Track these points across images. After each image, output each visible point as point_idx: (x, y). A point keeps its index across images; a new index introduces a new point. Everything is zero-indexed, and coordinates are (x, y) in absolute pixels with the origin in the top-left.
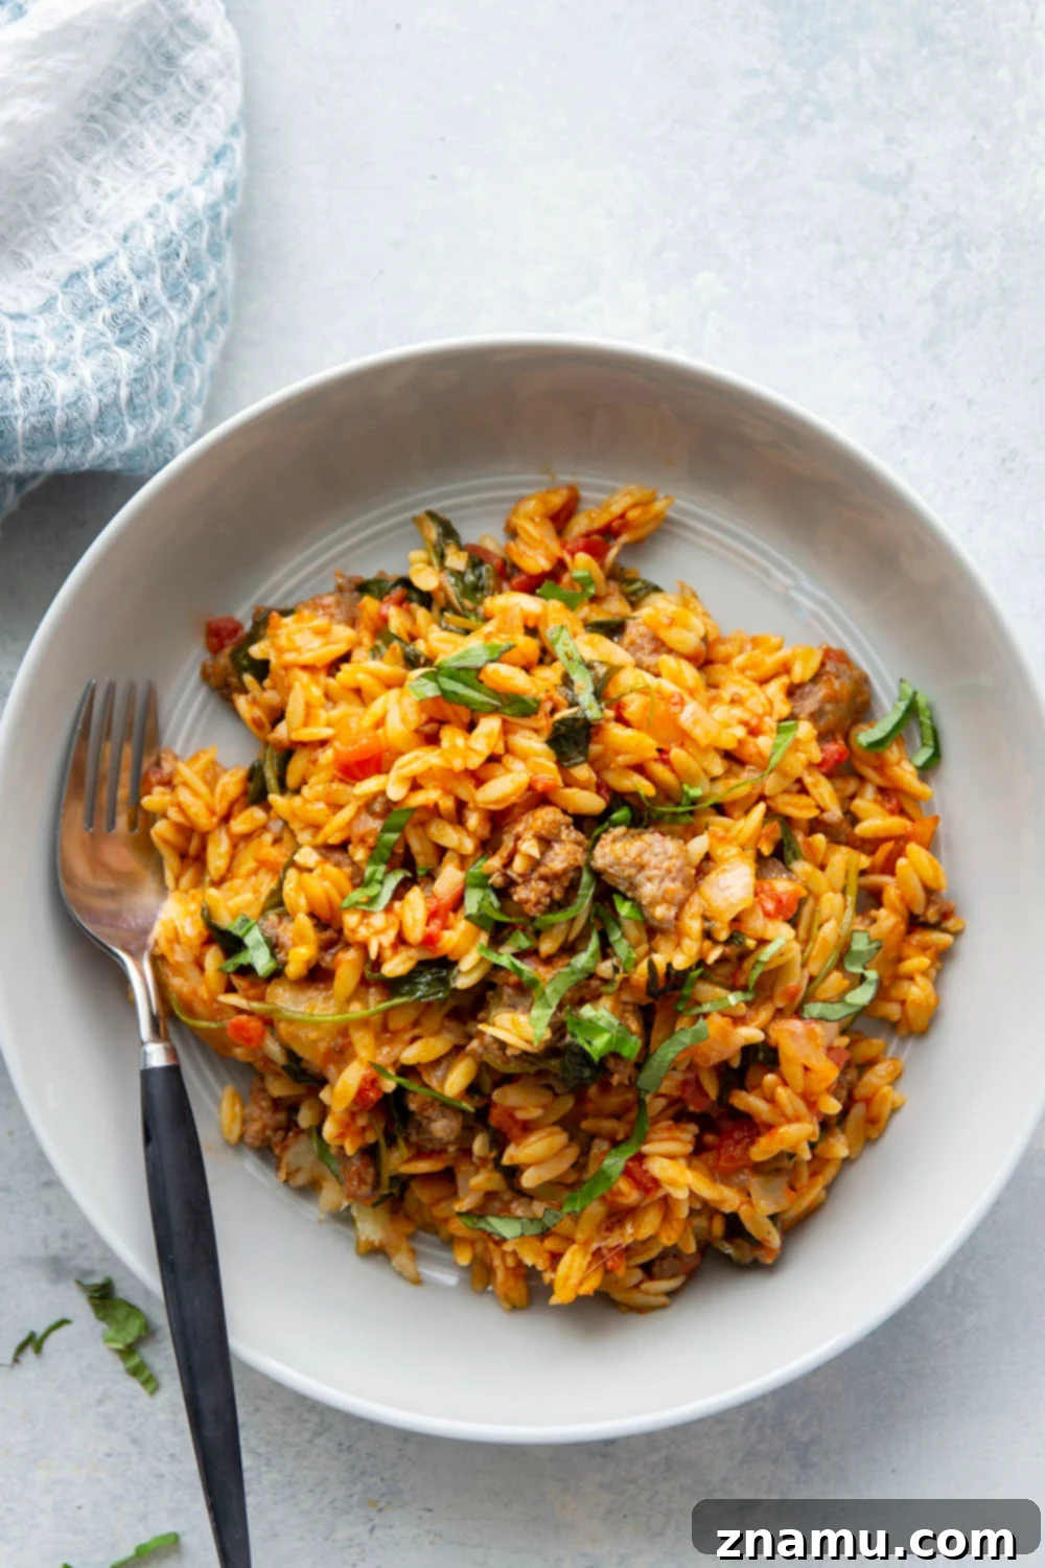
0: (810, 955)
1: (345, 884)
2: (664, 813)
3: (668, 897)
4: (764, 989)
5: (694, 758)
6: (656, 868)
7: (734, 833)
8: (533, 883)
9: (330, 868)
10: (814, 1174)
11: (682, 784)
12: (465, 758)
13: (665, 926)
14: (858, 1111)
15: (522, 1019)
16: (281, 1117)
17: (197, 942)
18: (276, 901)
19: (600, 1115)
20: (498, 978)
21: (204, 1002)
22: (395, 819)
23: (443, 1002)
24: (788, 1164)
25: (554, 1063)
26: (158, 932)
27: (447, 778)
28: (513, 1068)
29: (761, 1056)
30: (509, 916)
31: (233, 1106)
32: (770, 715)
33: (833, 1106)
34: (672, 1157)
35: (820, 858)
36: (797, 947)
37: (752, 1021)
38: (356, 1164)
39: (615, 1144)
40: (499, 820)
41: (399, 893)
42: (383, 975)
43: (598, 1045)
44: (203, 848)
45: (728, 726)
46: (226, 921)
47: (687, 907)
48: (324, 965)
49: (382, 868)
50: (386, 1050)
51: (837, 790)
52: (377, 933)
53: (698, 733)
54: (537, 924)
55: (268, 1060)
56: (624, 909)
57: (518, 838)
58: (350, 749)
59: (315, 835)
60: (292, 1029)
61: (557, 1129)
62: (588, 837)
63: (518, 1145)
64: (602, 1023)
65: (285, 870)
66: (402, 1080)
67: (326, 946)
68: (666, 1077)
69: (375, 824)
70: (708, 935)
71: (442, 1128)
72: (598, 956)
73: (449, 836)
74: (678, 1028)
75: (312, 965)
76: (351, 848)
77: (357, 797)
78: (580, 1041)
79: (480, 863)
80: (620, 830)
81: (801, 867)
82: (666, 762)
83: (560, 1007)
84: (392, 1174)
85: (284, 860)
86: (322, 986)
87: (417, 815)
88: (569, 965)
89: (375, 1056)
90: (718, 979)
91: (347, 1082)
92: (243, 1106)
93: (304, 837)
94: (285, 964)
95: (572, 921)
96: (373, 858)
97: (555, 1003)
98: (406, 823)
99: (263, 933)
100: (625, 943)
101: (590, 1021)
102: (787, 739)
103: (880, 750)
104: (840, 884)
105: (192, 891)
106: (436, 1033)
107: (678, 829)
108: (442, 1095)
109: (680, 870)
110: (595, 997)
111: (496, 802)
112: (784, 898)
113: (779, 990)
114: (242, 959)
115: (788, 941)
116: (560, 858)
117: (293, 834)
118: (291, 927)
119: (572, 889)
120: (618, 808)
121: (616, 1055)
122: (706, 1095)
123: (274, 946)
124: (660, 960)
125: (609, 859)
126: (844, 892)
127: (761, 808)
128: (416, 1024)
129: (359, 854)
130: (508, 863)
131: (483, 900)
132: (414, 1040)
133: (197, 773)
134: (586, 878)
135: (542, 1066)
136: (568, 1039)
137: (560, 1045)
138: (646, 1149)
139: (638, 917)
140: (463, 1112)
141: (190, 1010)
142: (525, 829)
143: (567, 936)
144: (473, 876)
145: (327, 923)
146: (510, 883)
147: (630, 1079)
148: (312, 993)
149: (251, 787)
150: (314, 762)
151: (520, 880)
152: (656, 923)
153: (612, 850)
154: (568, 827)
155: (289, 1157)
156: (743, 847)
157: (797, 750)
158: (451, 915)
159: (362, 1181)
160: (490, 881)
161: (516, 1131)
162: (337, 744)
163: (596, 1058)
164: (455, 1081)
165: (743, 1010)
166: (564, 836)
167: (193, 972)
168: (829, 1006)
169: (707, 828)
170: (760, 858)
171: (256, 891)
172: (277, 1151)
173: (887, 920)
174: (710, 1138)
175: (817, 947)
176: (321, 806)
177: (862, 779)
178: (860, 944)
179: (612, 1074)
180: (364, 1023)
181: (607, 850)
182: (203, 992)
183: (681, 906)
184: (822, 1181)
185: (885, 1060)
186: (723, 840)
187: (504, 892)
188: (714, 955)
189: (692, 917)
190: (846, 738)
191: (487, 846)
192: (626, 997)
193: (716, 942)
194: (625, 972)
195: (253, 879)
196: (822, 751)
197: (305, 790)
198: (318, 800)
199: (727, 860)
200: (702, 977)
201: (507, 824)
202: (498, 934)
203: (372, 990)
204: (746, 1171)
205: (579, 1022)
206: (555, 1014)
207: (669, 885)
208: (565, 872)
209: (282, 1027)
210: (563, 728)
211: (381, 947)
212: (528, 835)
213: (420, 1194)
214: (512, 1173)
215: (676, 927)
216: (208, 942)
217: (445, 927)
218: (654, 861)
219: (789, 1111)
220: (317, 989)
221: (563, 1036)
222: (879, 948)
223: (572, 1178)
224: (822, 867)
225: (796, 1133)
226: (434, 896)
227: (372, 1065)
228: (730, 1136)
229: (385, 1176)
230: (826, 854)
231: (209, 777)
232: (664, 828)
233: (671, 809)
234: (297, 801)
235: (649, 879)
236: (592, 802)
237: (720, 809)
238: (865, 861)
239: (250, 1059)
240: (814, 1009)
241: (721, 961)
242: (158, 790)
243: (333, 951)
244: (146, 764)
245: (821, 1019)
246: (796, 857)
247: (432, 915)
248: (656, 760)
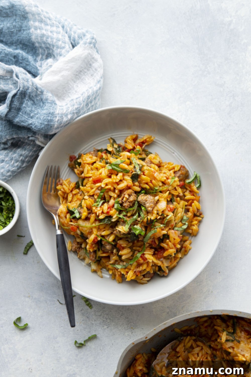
0: (176, 219)
1: (93, 202)
2: (151, 192)
3: (151, 206)
4: (168, 224)
5: (157, 182)
6: (149, 201)
7: (163, 196)
8: (127, 203)
9: (90, 199)
10: (175, 260)
11: (154, 187)
12: (116, 180)
13: (150, 211)
14: (183, 249)
15: (124, 227)
16: (79, 246)
17: (66, 212)
18: (80, 205)
19: (137, 246)
20: (120, 220)
21: (66, 224)
22: (102, 191)
23: (110, 224)
24: (170, 257)
25: (129, 236)
26: (59, 211)
27: (113, 183)
28: (122, 236)
29: (166, 237)
30: (122, 209)
31: (70, 244)
32: (171, 176)
33: (179, 246)
34: (149, 254)
35: (178, 202)
36: (173, 217)
37: (165, 230)
38: (92, 254)
39: (139, 252)
40: (121, 191)
41: (103, 204)
42: (99, 218)
43: (137, 232)
44: (67, 196)
45: (163, 177)
46: (71, 209)
47: (154, 209)
48: (88, 217)
49: (100, 200)
50: (99, 232)
51: (182, 191)
52: (98, 211)
53: (158, 178)
54: (127, 210)
55: (78, 234)
56: (143, 208)
57: (125, 194)
58: (95, 178)
59: (88, 194)
60: (82, 228)
61: (129, 249)
62: (137, 195)
63: (122, 251)
64: (138, 229)
65: (82, 200)
66: (101, 238)
67: (89, 213)
68: (149, 240)
69: (99, 192)
70: (158, 214)
71: (108, 247)
72: (138, 217)
73: (112, 194)
74: (152, 230)
75: (86, 216)
76: (94, 196)
77: (96, 186)
78: (134, 231)
79: (118, 199)
80: (143, 194)
81: (175, 203)
82: (152, 183)
83: (131, 225)
84: (99, 256)
85: (82, 198)
86: (88, 221)
87: (107, 190)
88: (133, 218)
89: (97, 233)
90: (159, 222)
91: (92, 238)
92: (72, 244)
93: (86, 194)
94: (81, 216)
95: (134, 210)
96: (98, 198)
97: (130, 224)
98: (105, 191)
99: (78, 210)
100: (143, 214)
101: (136, 228)
102: (173, 180)
103: (190, 184)
104: (182, 207)
105: (65, 204)
106: (108, 230)
107: (153, 195)
108: (109, 241)
109: (153, 202)
110: (137, 224)
111: (121, 188)
112: (172, 208)
113: (170, 225)
114: (74, 216)
115: (172, 216)
116: (132, 199)
117: (84, 193)
118: (83, 210)
119: (134, 204)
120: (143, 191)
121: (140, 235)
122: (156, 243)
123: (80, 213)
124: (149, 217)
125: (141, 199)
126: (182, 209)
127: (168, 192)
128: (105, 228)
129: (96, 197)
130: (123, 199)
131: (118, 206)
132: (104, 231)
133: (67, 183)
134: (136, 202)
135: (127, 236)
136: (132, 231)
137: (130, 232)
138: (145, 253)
139: (145, 210)
140: (112, 244)
141: (63, 225)
142: (126, 193)
143: (132, 213)
144: (116, 202)
145: (90, 210)
146: (123, 203)
147: (142, 239)
148: (86, 222)
149: (76, 186)
150: (88, 180)
151: (124, 202)
152: (148, 211)
153: (141, 198)
154: (134, 193)
155: (80, 253)
156: (165, 199)
157: (175, 182)
158: (112, 208)
159: (93, 257)
160: (119, 202)
161: (122, 248)
162: (93, 177)
163: (137, 234)
164: (111, 239)
165: (163, 228)
166: (133, 194)
167: (64, 218)
168: (179, 228)
169: (158, 195)
170: (168, 201)
171: (77, 204)
172: (78, 252)
173: (190, 214)
174: (156, 252)
175: (177, 218)
176: (89, 188)
177: (187, 189)
178: (185, 218)
179: (139, 238)
180: (95, 227)
181: (140, 198)
182: (66, 222)
183: (153, 208)
184: (176, 261)
185: (189, 240)
186: (161, 197)
187: (121, 205)
188: (159, 217)
189: (155, 210)
190: (184, 181)
191: (119, 196)
192: (142, 224)
193: (159, 215)
194: (143, 219)
195: (76, 202)
196: (180, 183)
197: (87, 185)
198: (89, 187)
199: (162, 201)
200: (156, 221)
201: (123, 192)
202: (120, 212)
203: (97, 222)
204: (163, 258)
205: (134, 228)
206: (130, 227)
207: (151, 204)
208: (133, 201)
209: (80, 228)
210: (133, 175)
211: (99, 213)
212: (126, 194)
213: (103, 260)
214: (120, 257)
215: (152, 212)
216: (68, 213)
217: (111, 210)
218: (149, 200)
219: (171, 247)
220: (87, 221)
221: (131, 231)
222: (188, 219)
223: (131, 258)
224: (179, 204)
225: (172, 251)
226: (109, 205)
227: (96, 235)
228: (160, 252)
229: (97, 256)
230: (180, 202)
231: (69, 184)
232: (151, 195)
233: (152, 191)
234: (85, 187)
235: (148, 203)
236: (138, 189)
237: (161, 192)
238: (186, 203)
239: (74, 234)
240: (176, 228)
241: (160, 219)
242: (59, 185)
243: (90, 214)
244: (57, 181)
245: (177, 230)
246: (174, 201)
247: (108, 208)
248: (150, 182)
